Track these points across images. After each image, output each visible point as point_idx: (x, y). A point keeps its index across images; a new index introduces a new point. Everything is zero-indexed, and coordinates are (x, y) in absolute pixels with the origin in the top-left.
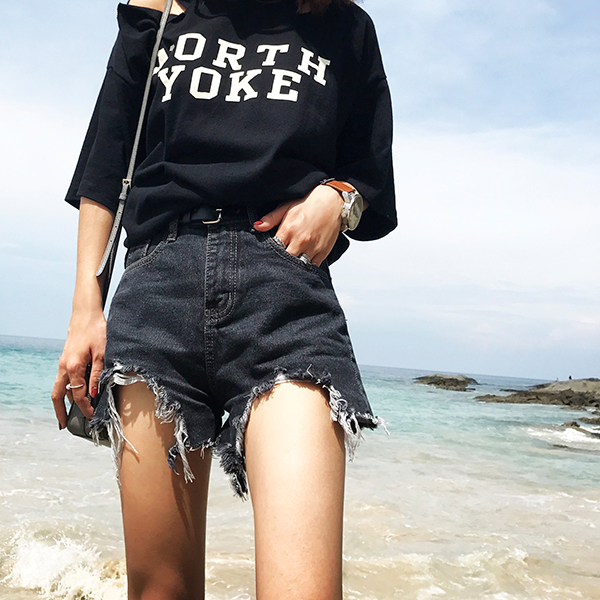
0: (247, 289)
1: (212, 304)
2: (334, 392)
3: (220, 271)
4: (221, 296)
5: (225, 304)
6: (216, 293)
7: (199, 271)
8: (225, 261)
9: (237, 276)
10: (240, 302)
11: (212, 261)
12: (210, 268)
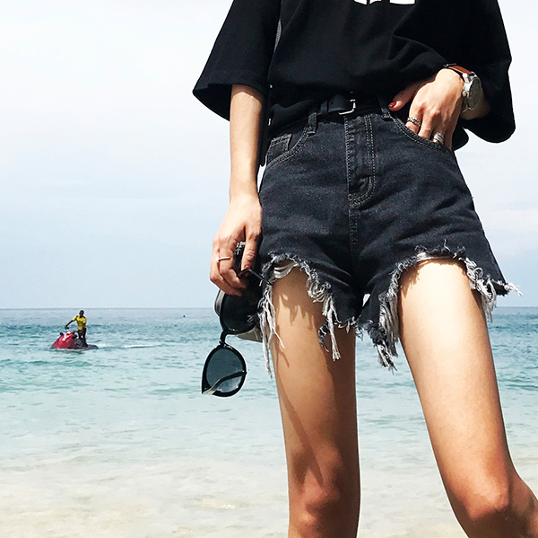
0: (385, 172)
1: (355, 188)
2: (470, 263)
3: (359, 157)
4: (362, 180)
5: (366, 188)
6: (358, 178)
7: (339, 159)
8: (363, 147)
9: (375, 161)
10: (380, 184)
11: (351, 149)
12: (351, 156)
